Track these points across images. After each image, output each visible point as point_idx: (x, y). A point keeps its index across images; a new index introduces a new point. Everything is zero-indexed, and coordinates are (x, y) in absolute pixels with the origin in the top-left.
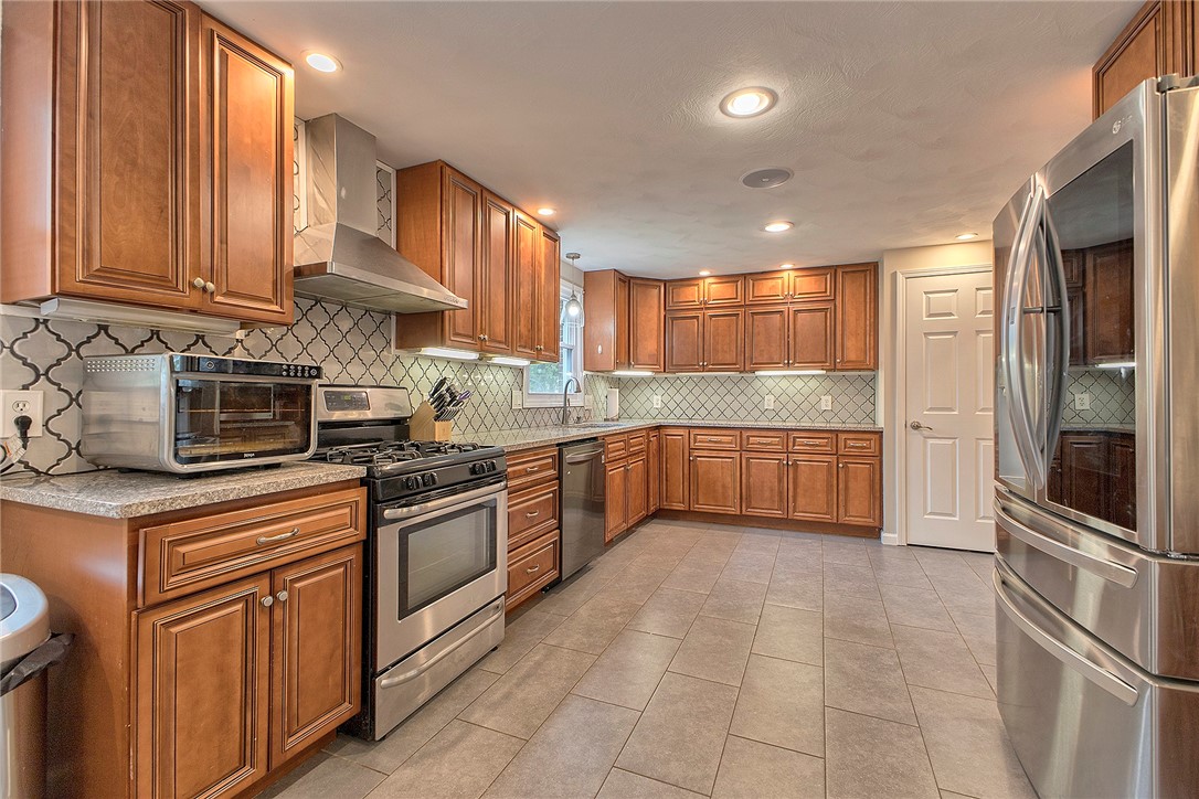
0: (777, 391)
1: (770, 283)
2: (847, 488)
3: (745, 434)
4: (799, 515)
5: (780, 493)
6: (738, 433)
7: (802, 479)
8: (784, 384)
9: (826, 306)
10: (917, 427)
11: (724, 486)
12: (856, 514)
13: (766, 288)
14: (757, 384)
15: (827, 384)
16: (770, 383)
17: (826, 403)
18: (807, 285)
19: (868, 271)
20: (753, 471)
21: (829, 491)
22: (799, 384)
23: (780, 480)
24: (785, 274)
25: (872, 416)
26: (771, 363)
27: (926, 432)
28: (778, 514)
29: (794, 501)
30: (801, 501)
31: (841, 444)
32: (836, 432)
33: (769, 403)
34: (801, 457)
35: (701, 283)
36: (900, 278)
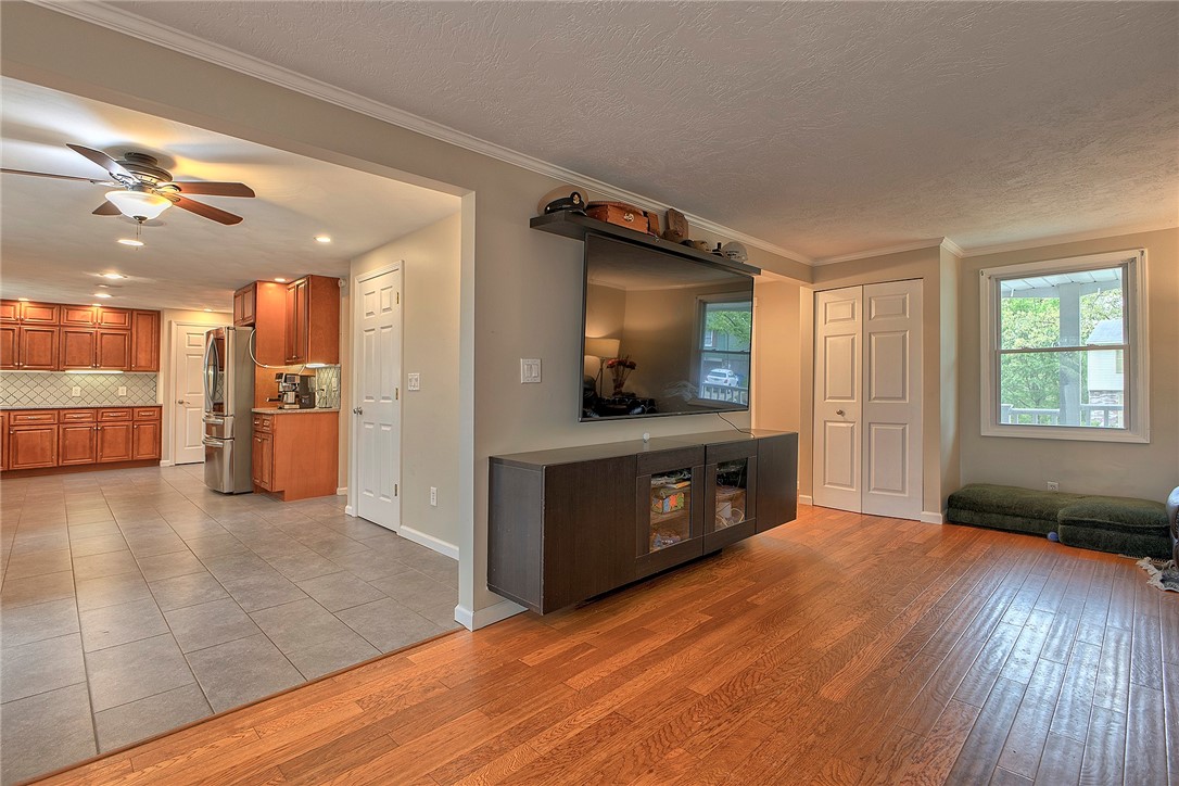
0: (83, 383)
1: (82, 313)
2: (139, 439)
3: (62, 413)
4: (105, 460)
5: (91, 448)
6: (56, 412)
7: (108, 437)
8: (89, 379)
9: (126, 333)
10: (182, 403)
11: (42, 449)
12: (145, 452)
13: (78, 316)
14: (66, 379)
15: (123, 379)
16: (78, 378)
17: (122, 391)
18: (110, 318)
19: (155, 316)
20: (69, 436)
21: (127, 443)
22: (102, 379)
23: (91, 440)
24: (94, 309)
25: (154, 398)
26: (81, 365)
27: (187, 405)
28: (89, 461)
29: (102, 451)
30: (107, 451)
31: (136, 415)
32: (133, 408)
33: (76, 391)
34: (108, 424)
35: (18, 305)
36: (174, 325)
